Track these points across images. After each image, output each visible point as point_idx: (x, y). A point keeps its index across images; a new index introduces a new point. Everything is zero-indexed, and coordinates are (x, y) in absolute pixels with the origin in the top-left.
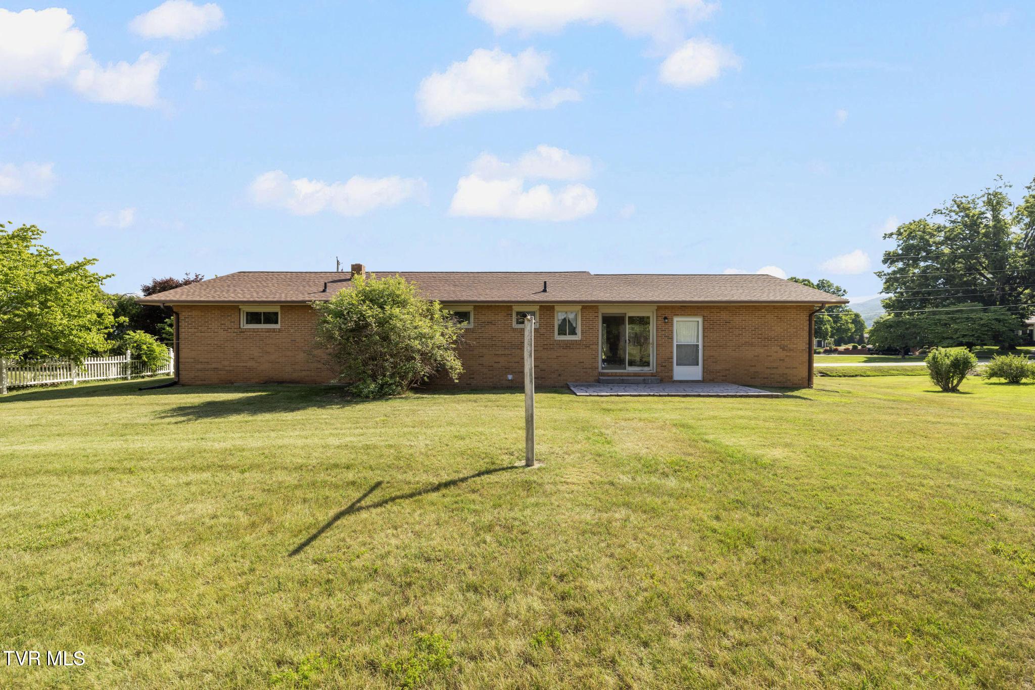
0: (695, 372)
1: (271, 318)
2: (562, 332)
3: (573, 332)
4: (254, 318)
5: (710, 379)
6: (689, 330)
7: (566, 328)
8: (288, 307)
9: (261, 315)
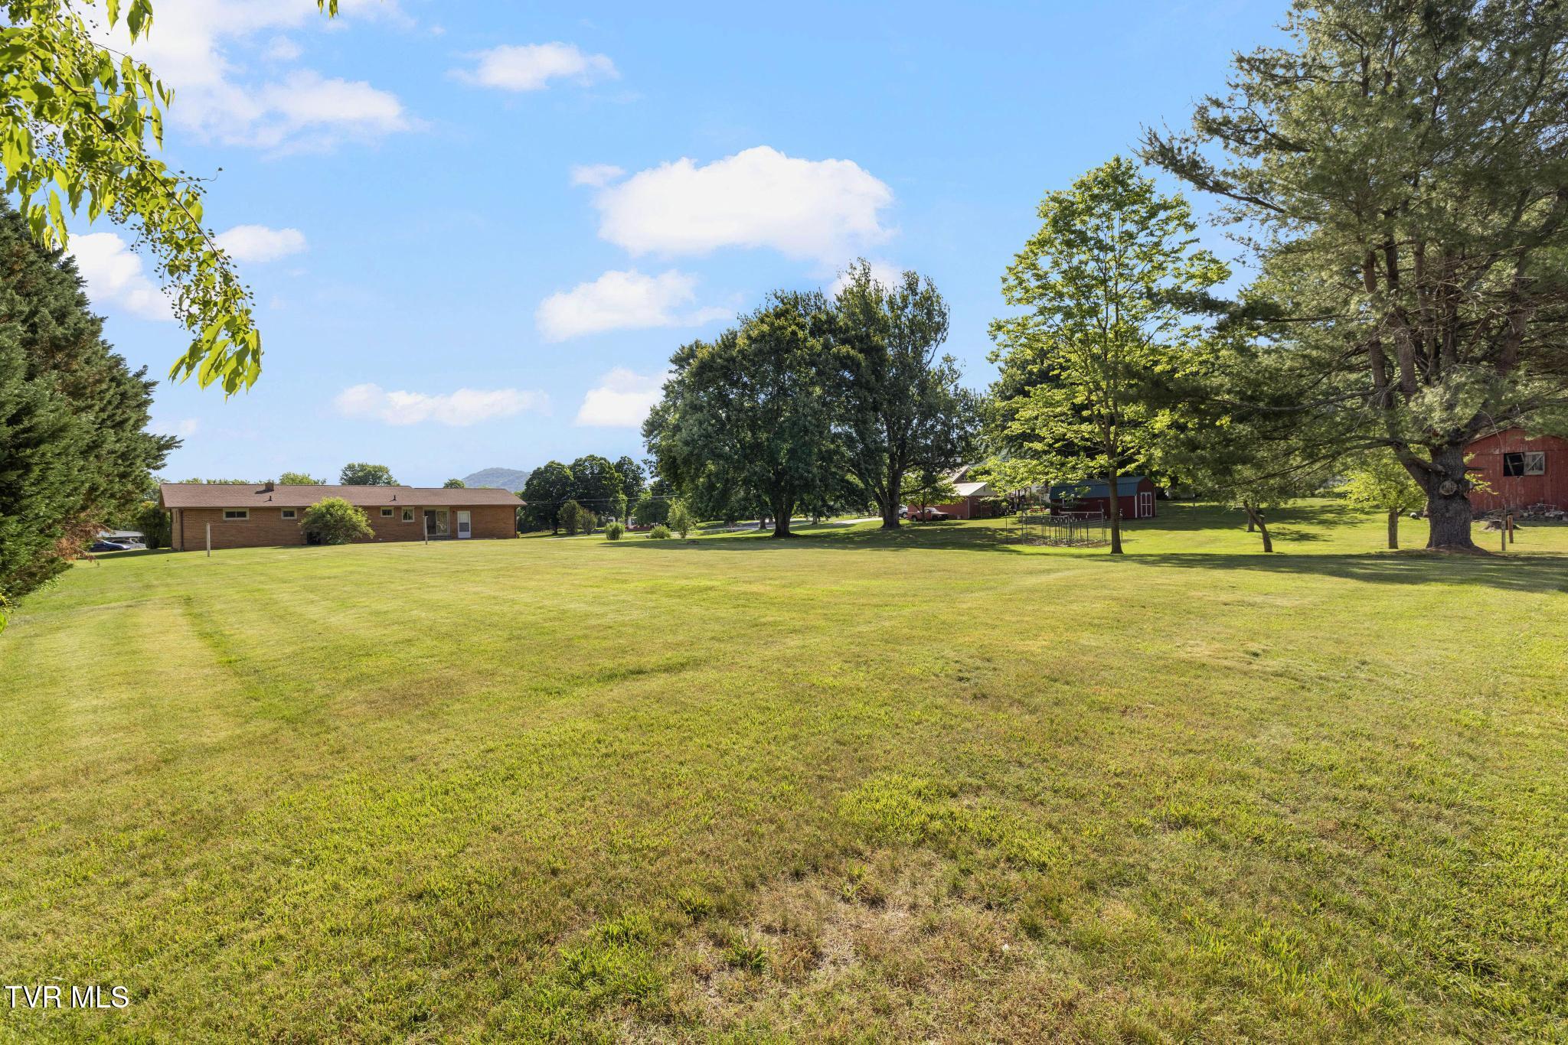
0: (468, 534)
1: (243, 514)
3: (410, 518)
4: (230, 514)
5: (474, 536)
6: (464, 517)
7: (407, 517)
8: (254, 509)
9: (236, 513)
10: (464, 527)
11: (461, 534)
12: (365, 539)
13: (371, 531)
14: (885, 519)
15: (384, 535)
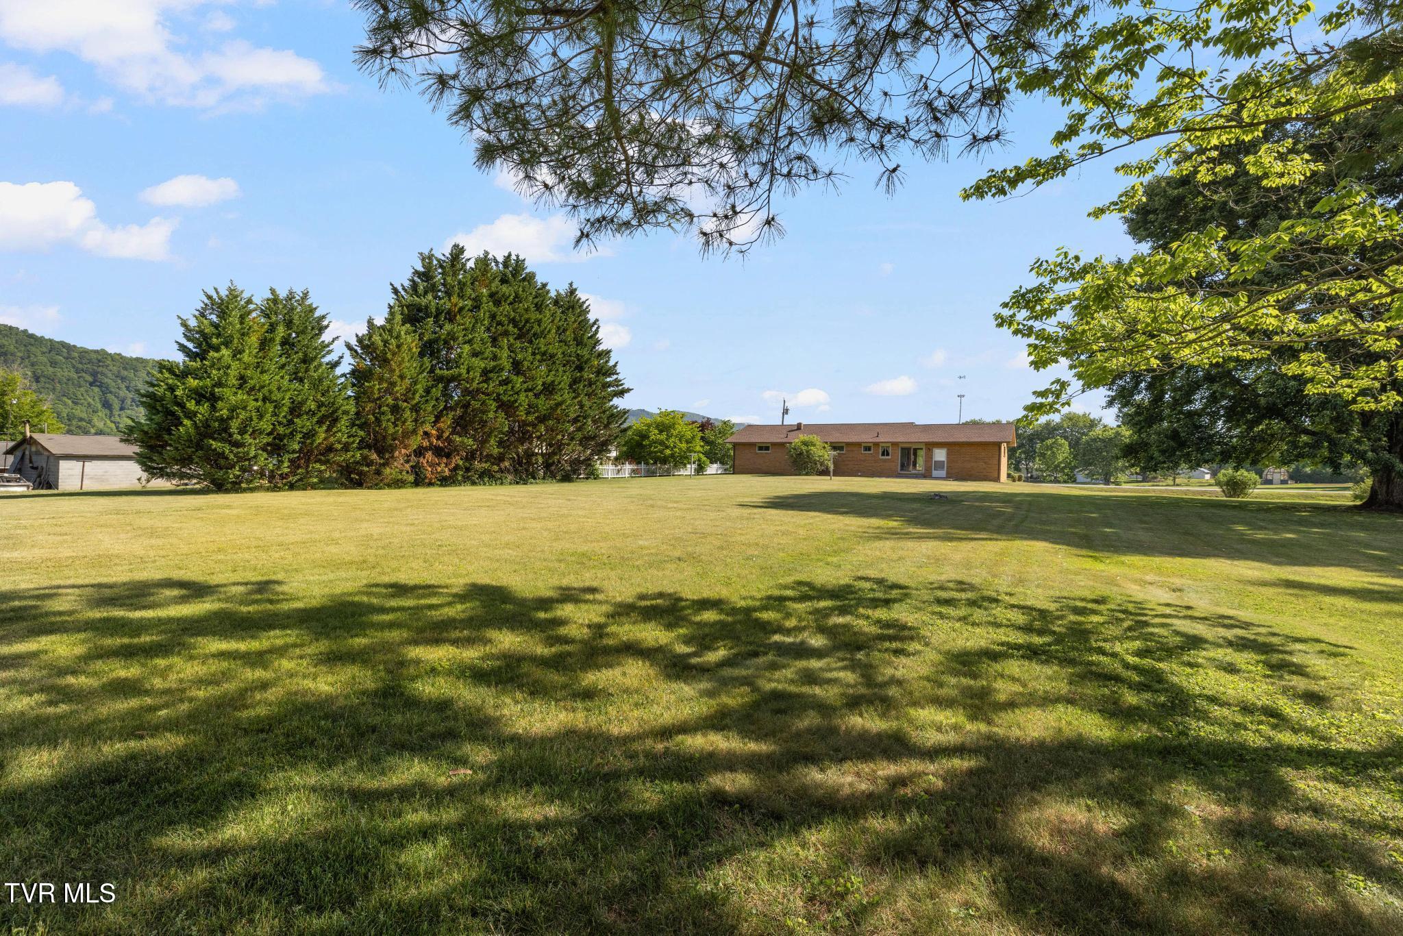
0: (943, 473)
1: (767, 448)
2: (883, 454)
3: (888, 455)
4: (761, 448)
5: (950, 476)
6: (940, 455)
7: (885, 453)
8: (774, 444)
9: (764, 447)
10: (939, 465)
11: (935, 473)
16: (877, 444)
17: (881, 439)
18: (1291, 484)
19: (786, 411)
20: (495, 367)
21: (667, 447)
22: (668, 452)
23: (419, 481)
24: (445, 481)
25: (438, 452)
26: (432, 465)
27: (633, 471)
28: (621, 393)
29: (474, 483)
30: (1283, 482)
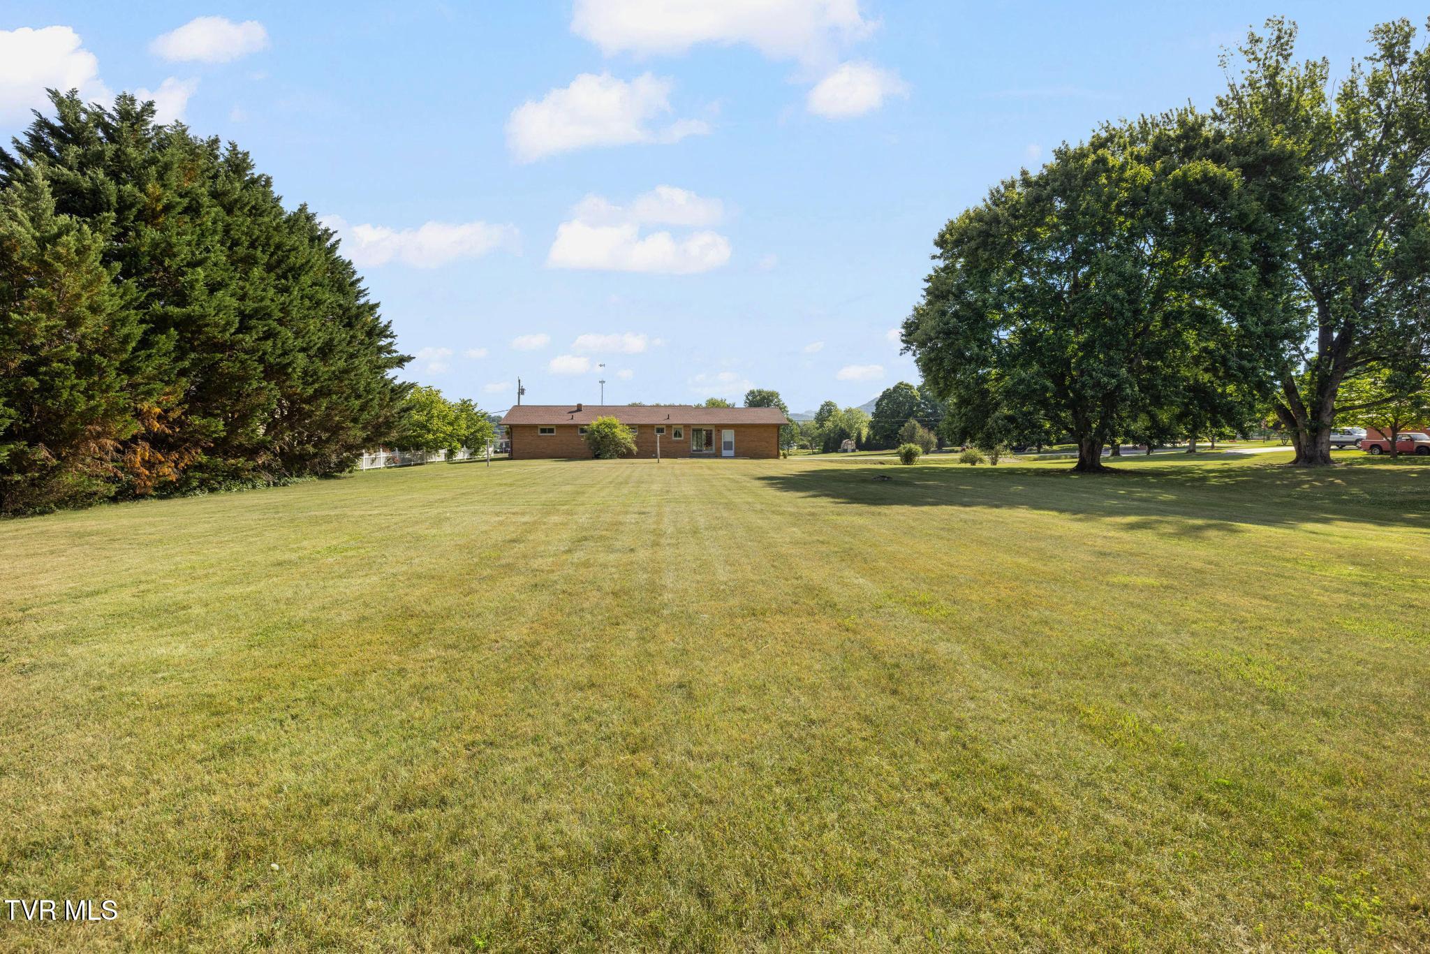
0: (731, 453)
1: (551, 431)
2: (676, 435)
3: (680, 436)
4: (543, 431)
5: (738, 455)
6: (728, 435)
7: (677, 434)
8: (560, 427)
9: (547, 430)
10: (728, 446)
11: (725, 453)
12: (628, 455)
13: (635, 448)
14: (1299, 450)
15: (645, 452)
16: (669, 426)
17: (672, 421)
18: (858, 453)
19: (521, 391)
20: (256, 311)
21: (429, 431)
22: (431, 436)
23: (127, 493)
24: (166, 490)
25: (158, 442)
26: (150, 465)
27: (388, 460)
28: (401, 361)
29: (212, 490)
30: (853, 451)
